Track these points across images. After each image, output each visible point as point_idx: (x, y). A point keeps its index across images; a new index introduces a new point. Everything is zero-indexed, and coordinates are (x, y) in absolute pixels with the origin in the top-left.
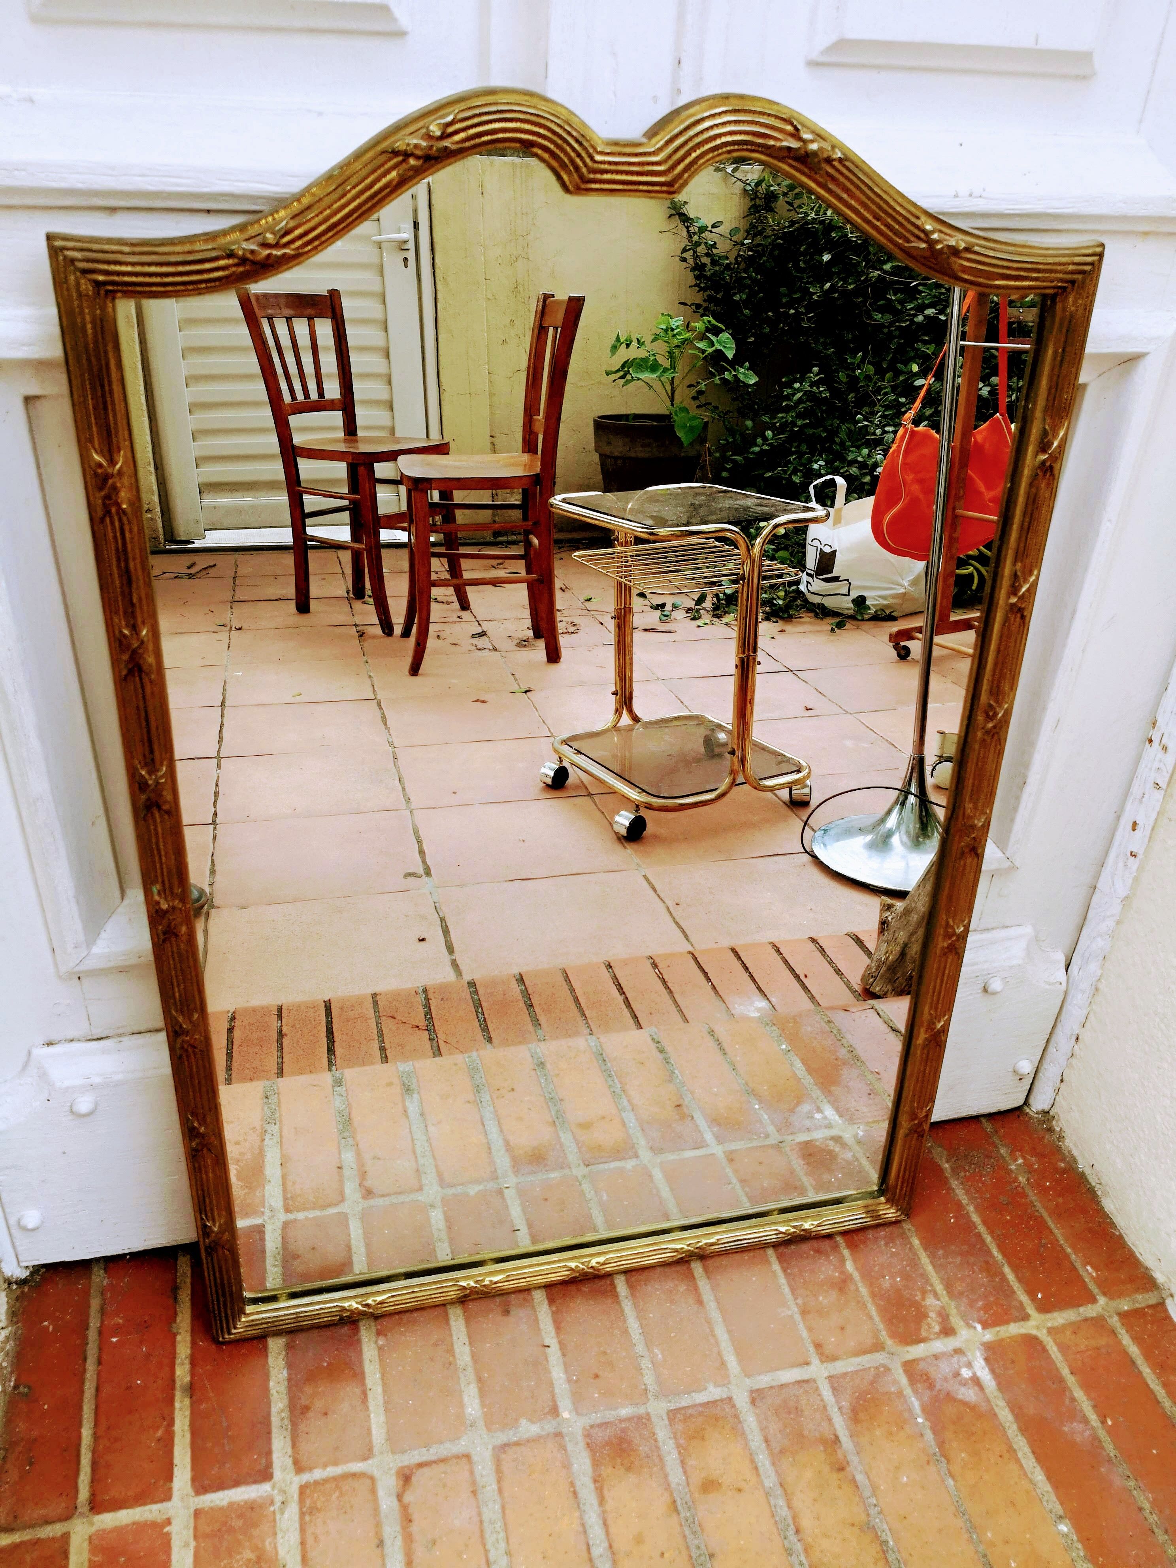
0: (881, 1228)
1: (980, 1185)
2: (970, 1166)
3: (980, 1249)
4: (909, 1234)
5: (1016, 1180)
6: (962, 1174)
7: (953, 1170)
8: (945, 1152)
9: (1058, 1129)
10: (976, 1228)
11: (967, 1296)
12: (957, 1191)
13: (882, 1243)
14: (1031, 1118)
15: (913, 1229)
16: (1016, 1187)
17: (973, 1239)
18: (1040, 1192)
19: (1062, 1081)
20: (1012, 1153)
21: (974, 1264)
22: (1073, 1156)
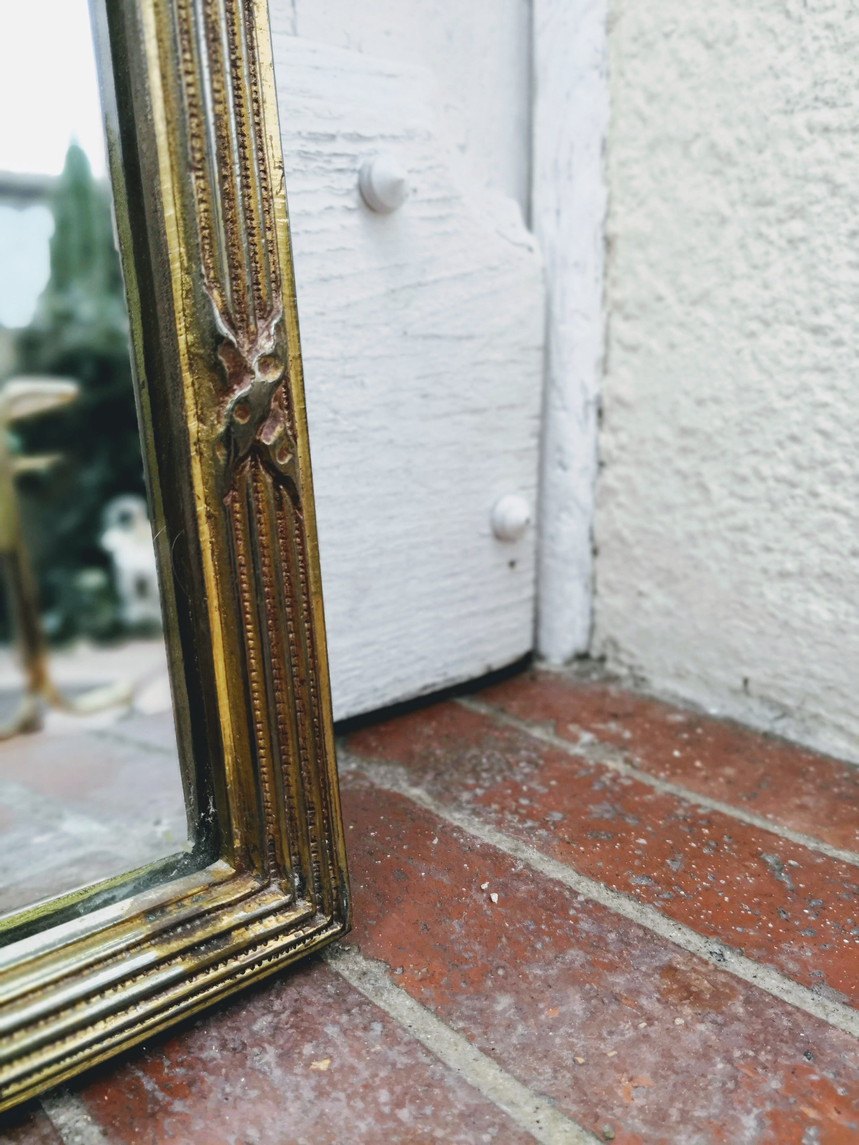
0: (257, 1006)
1: (524, 802)
2: (478, 778)
3: (624, 941)
4: (366, 988)
5: (601, 769)
6: (466, 796)
7: (438, 796)
8: (401, 770)
9: (623, 671)
10: (575, 894)
11: (685, 1118)
12: (472, 831)
13: (271, 1054)
14: (558, 676)
15: (374, 967)
16: (614, 780)
17: (586, 925)
18: (673, 774)
19: (595, 552)
20: (560, 731)
21: (635, 992)
22: (685, 701)
